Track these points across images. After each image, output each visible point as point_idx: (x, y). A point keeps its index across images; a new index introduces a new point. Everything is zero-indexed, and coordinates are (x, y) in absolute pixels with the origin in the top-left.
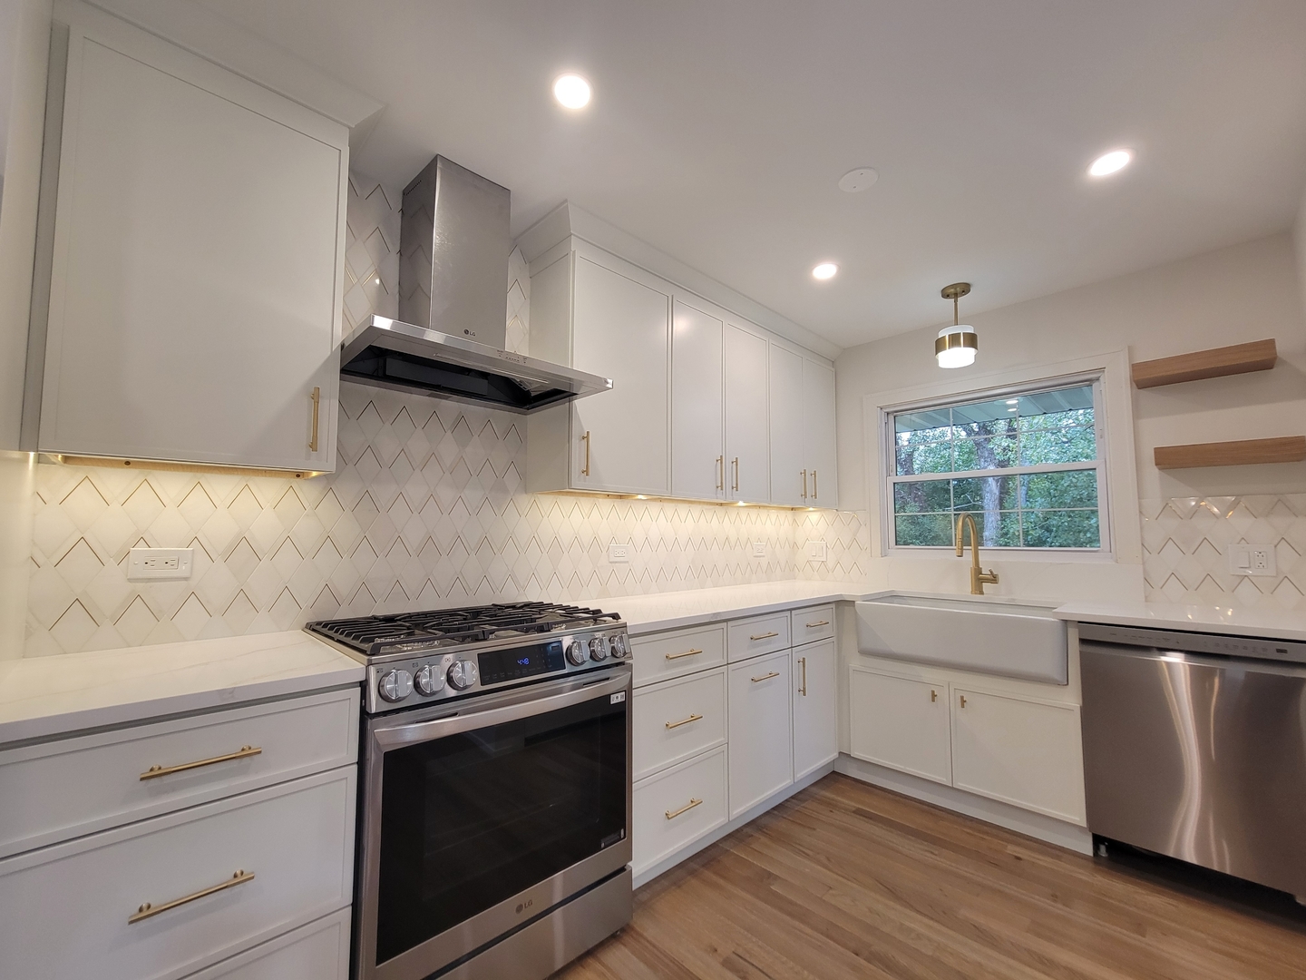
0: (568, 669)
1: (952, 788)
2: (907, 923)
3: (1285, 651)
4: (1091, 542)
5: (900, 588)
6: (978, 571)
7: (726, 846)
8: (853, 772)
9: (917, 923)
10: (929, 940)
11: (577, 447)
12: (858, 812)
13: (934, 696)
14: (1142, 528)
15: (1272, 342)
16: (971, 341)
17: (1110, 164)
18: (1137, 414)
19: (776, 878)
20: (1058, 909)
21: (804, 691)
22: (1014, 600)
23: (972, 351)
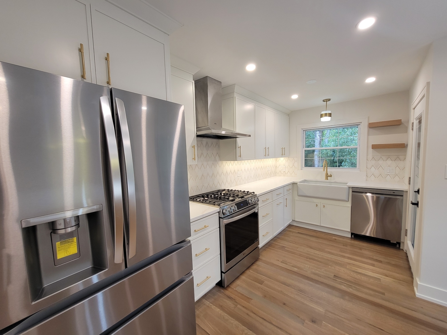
0: (249, 205)
1: (320, 226)
2: (315, 253)
3: (394, 193)
4: (354, 167)
5: (307, 179)
6: (327, 174)
7: (272, 242)
8: (295, 224)
9: (317, 252)
10: (320, 255)
11: (238, 150)
12: (299, 233)
13: (317, 205)
14: (367, 163)
15: (401, 120)
16: (330, 115)
17: (371, 80)
18: (368, 135)
19: (285, 247)
20: (345, 247)
21: (287, 206)
22: (336, 181)
23: (330, 118)
